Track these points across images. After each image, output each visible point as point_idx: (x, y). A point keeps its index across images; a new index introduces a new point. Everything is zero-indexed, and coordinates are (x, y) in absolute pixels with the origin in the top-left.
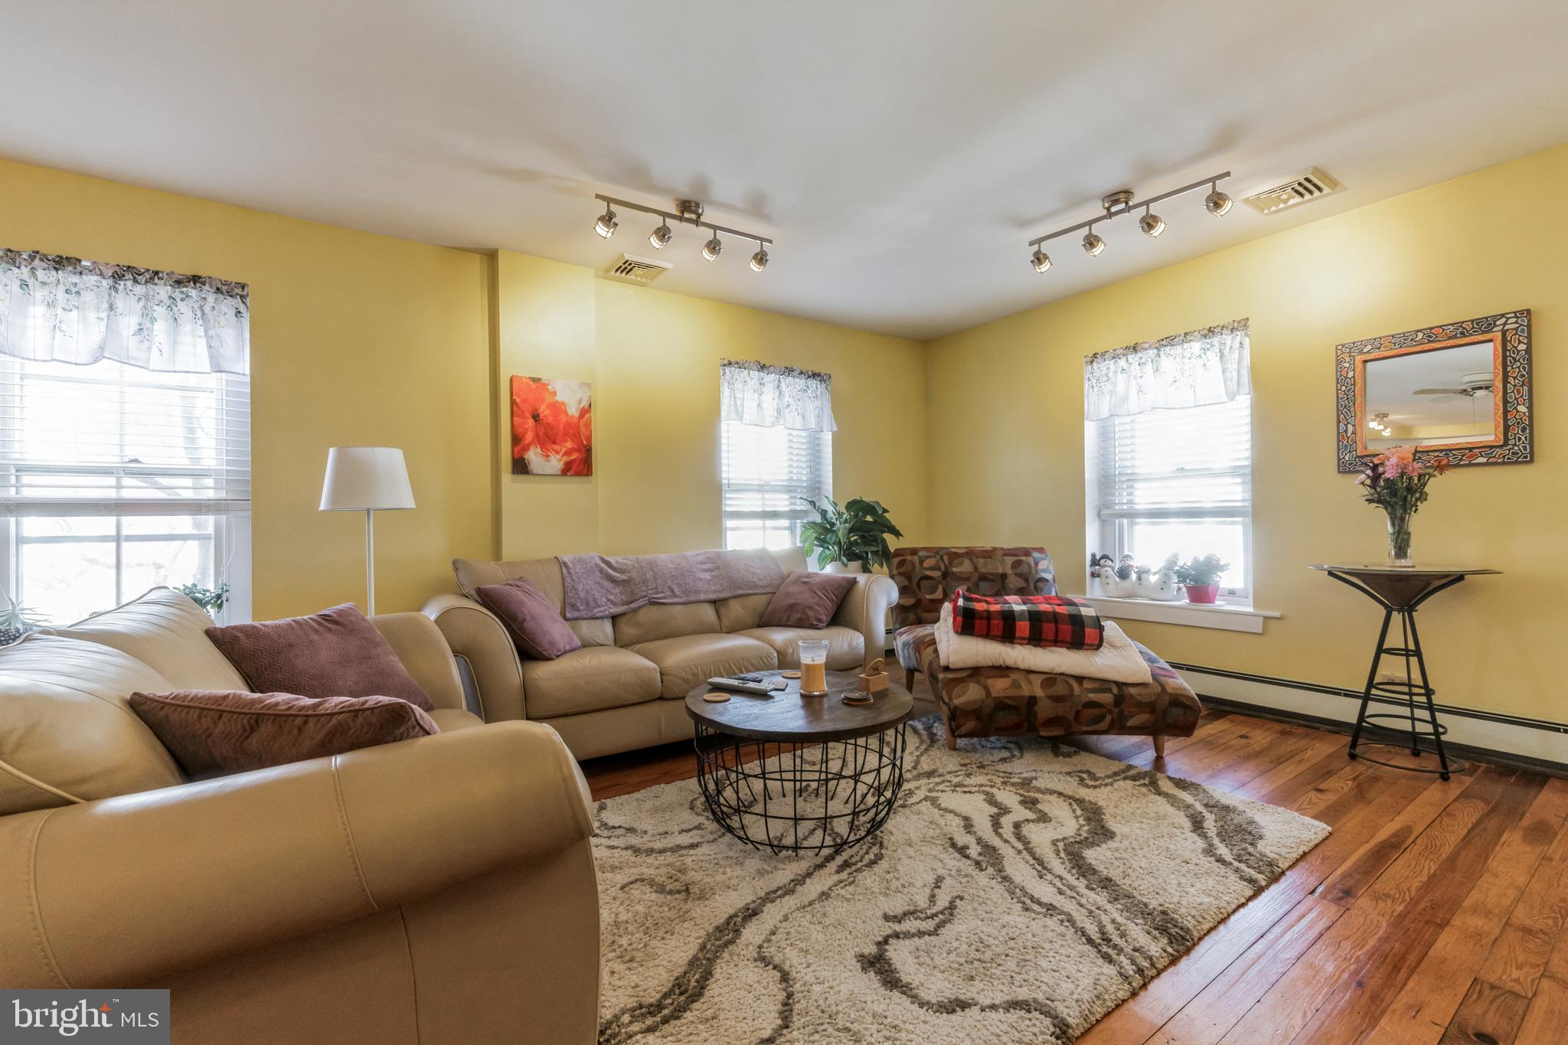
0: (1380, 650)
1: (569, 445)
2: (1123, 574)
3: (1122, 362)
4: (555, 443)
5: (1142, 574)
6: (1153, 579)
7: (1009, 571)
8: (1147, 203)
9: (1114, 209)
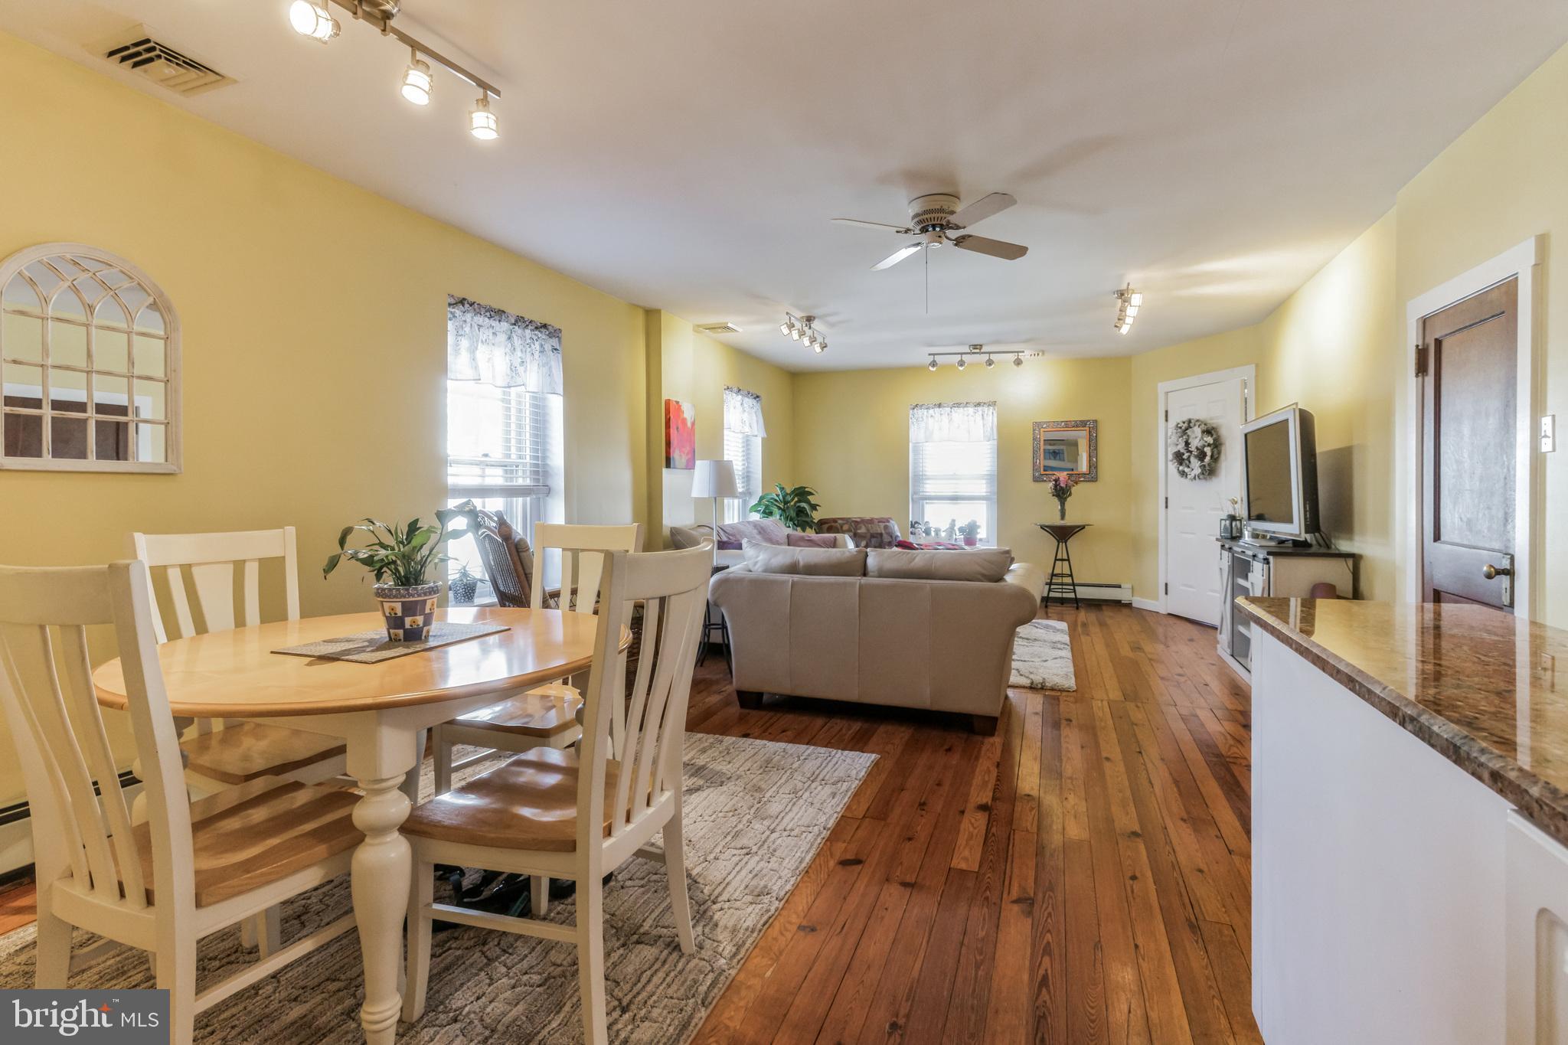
0: (1056, 560)
2: (927, 532)
5: (937, 531)
6: (943, 534)
8: (990, 353)
9: (973, 351)
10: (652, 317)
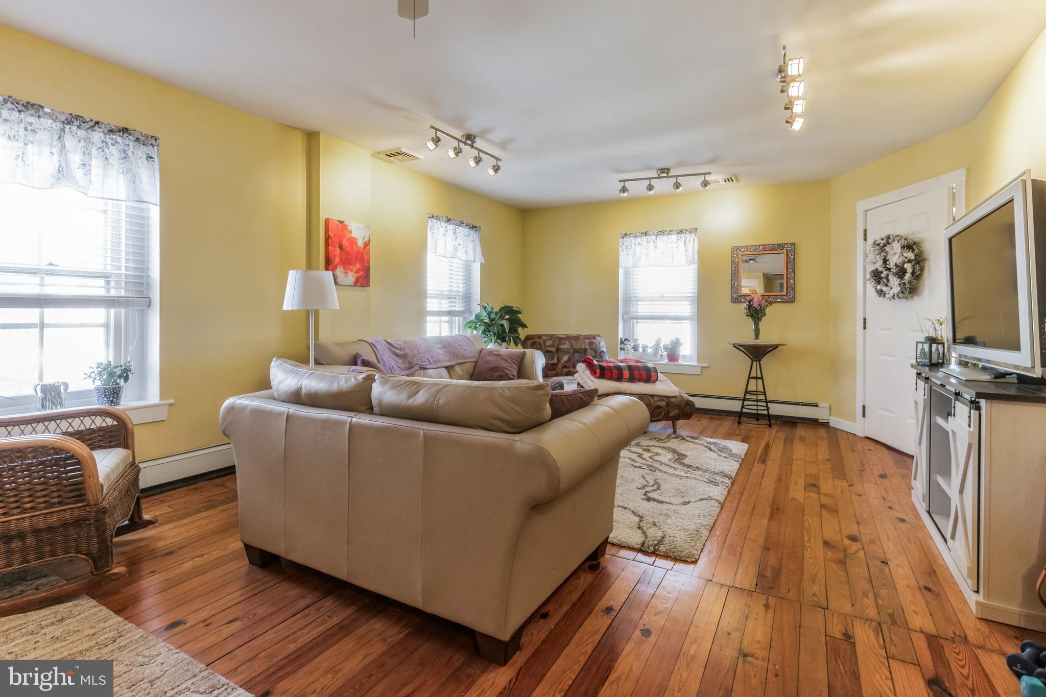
0: (749, 378)
1: (358, 266)
2: (635, 348)
3: (639, 240)
4: (350, 264)
5: (645, 348)
6: (650, 351)
7: (588, 347)
8: (677, 176)
9: (661, 175)
10: (311, 137)
